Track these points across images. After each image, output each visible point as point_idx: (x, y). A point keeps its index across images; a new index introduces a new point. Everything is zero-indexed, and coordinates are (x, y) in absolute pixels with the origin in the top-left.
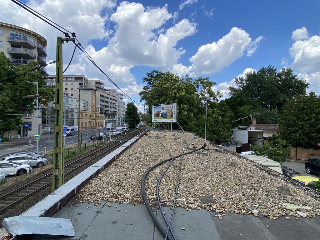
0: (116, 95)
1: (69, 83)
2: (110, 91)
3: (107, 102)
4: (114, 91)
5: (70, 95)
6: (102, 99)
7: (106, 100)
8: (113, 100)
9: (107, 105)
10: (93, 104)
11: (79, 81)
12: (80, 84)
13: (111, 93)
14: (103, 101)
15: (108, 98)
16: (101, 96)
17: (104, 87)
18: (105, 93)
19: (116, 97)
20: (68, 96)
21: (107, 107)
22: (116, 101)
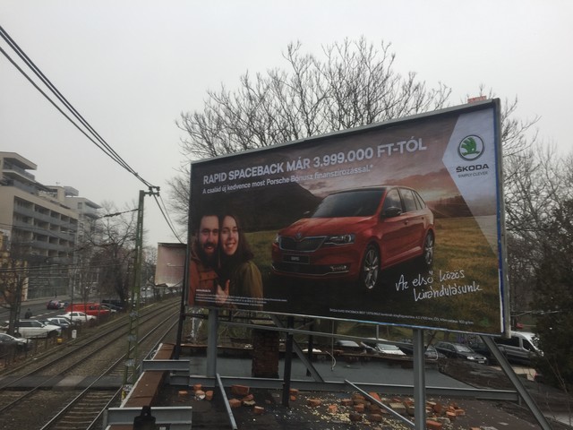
0: (74, 205)
2: (56, 191)
3: (41, 224)
4: (72, 194)
6: (23, 210)
7: (38, 215)
8: (64, 218)
9: (41, 231)
13: (61, 198)
14: (26, 219)
15: (42, 210)
16: (18, 201)
17: (33, 177)
18: (37, 195)
19: (74, 210)
21: (40, 237)
22: (73, 221)
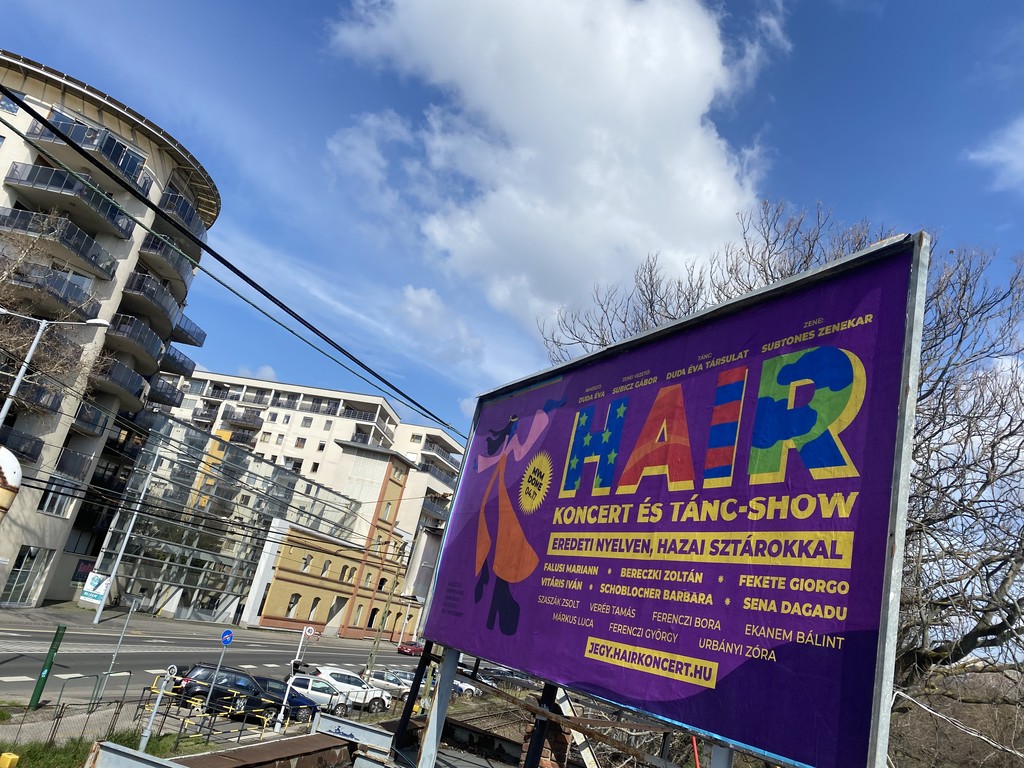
1: (319, 419)
5: (305, 470)
10: (380, 524)
11: (359, 418)
12: (359, 428)
16: (431, 494)
20: (298, 471)
